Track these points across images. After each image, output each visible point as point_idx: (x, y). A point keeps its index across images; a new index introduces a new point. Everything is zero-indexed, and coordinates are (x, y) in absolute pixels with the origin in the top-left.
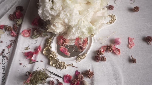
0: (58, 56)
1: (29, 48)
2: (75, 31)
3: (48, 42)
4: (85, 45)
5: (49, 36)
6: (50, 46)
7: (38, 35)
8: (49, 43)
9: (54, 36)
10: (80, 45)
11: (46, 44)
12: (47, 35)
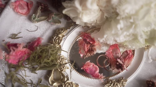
0: (68, 68)
1: (19, 35)
2: (121, 29)
3: (57, 36)
4: (126, 62)
5: (61, 25)
6: (59, 43)
7: (43, 18)
8: (59, 37)
9: (71, 28)
10: (119, 60)
11: (53, 38)
12: (60, 22)
